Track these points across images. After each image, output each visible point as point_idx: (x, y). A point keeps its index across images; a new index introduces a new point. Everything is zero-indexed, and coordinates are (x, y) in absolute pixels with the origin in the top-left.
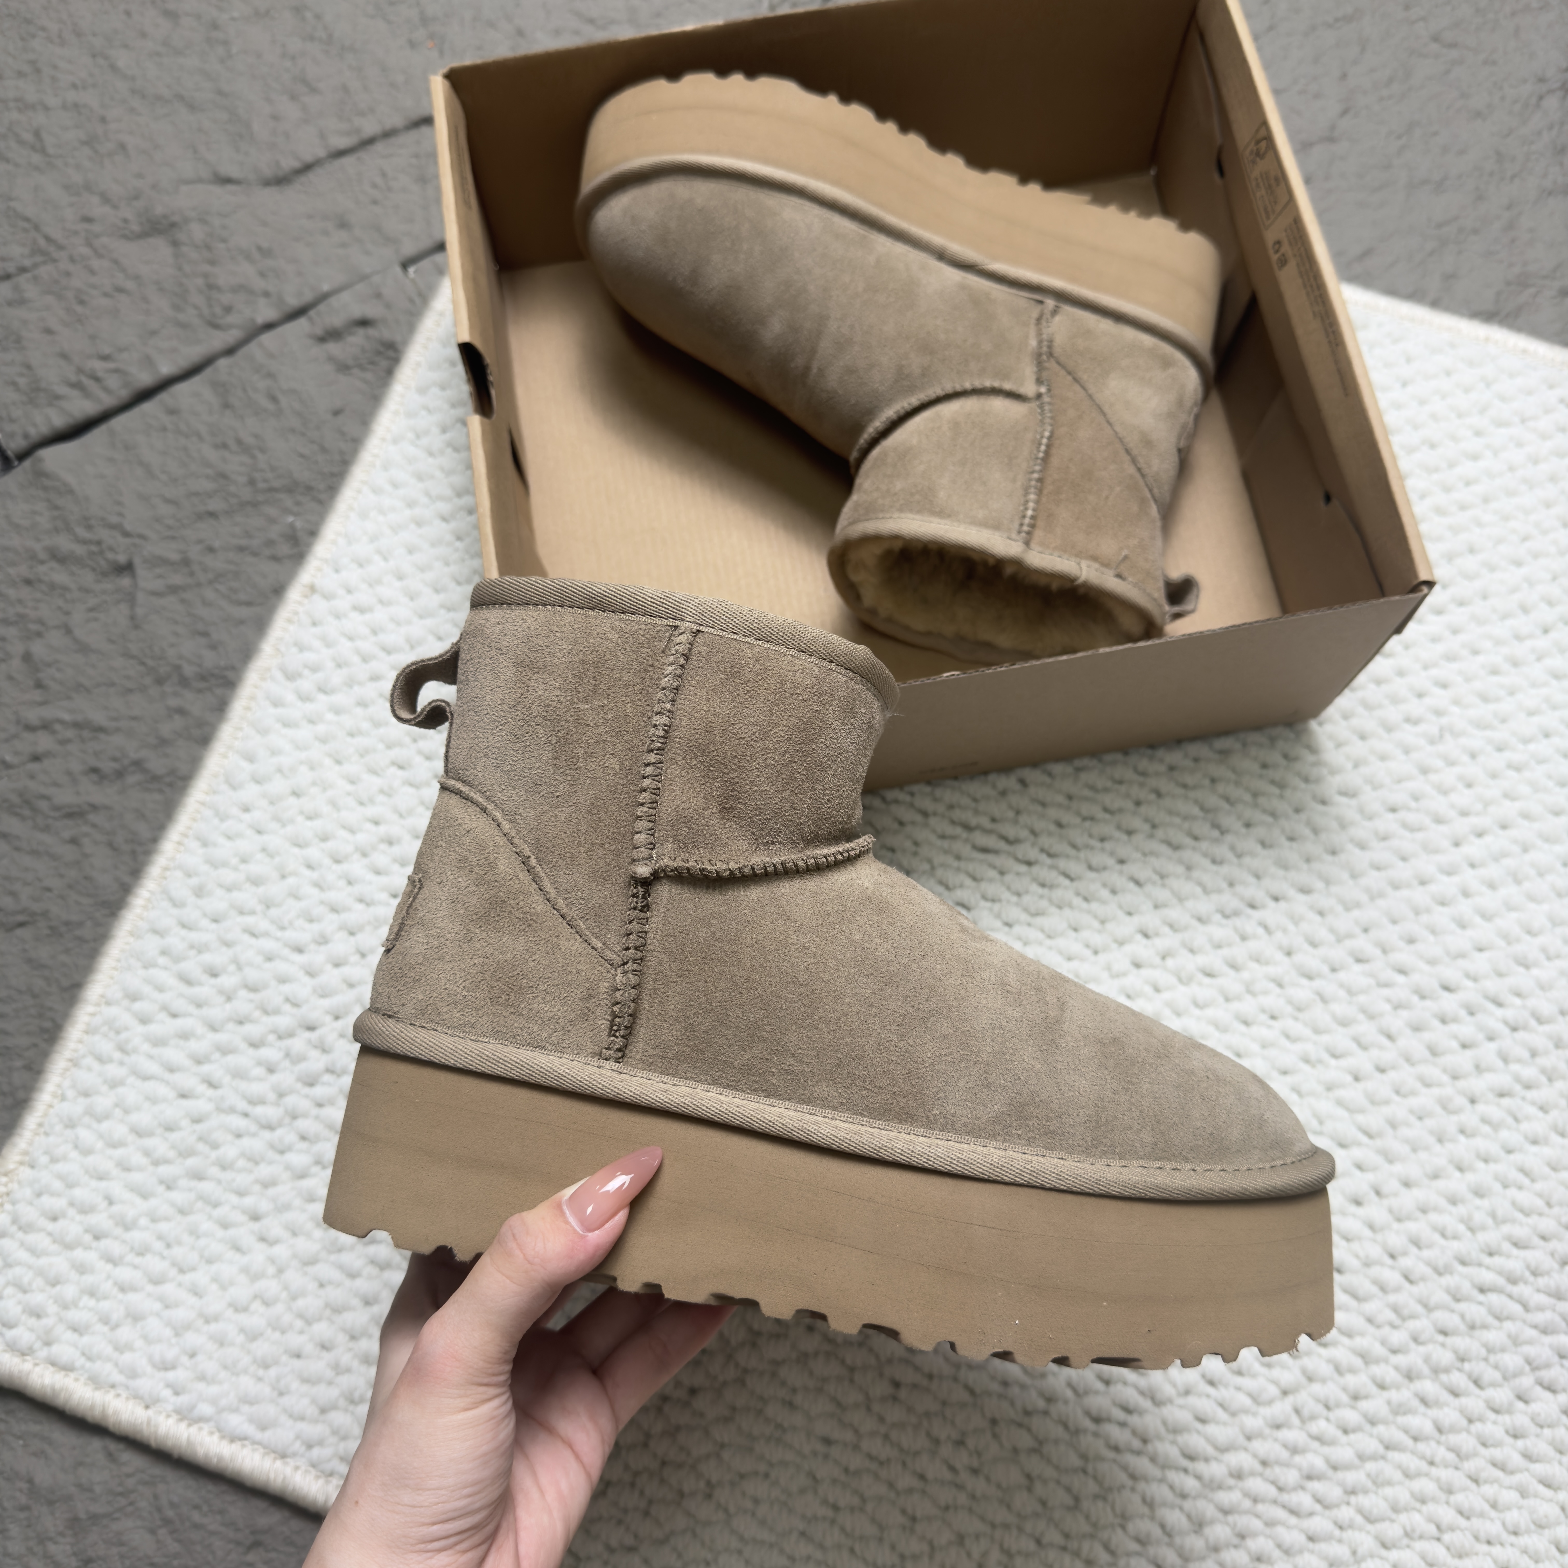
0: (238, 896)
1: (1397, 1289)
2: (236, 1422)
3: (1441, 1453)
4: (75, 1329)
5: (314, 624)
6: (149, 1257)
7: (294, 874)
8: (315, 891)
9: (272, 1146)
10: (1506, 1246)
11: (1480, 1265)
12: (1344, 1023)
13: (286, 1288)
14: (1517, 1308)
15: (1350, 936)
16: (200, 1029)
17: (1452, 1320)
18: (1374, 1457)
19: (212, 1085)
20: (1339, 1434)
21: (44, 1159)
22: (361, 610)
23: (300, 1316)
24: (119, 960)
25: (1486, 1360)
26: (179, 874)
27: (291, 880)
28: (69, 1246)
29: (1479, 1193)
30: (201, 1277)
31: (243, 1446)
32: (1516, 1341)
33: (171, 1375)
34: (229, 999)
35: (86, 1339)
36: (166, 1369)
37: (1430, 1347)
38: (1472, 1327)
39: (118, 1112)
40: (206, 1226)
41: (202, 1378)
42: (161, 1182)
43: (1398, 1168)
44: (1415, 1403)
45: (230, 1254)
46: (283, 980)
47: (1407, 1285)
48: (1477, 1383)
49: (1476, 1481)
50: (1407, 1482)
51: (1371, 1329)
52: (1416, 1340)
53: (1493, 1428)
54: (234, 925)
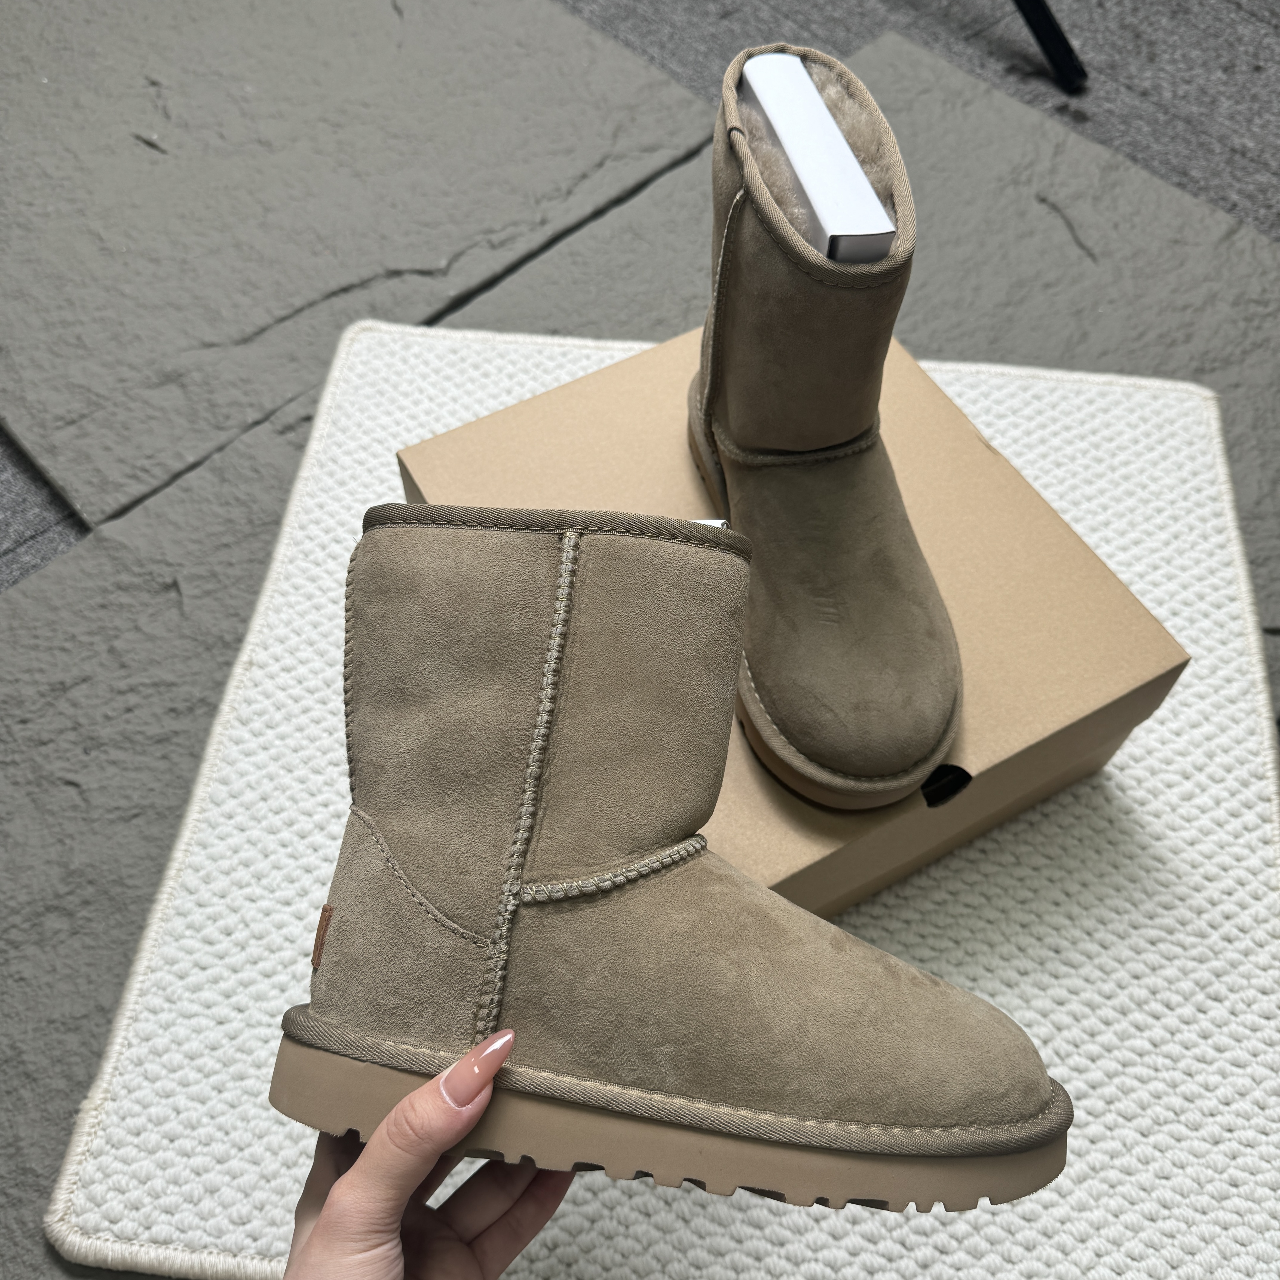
0: (236, 876)
1: (1098, 955)
3: (1161, 1061)
4: (168, 1212)
5: (256, 685)
6: (214, 1145)
7: (274, 852)
8: (291, 862)
10: (1160, 910)
11: (1146, 926)
14: (1178, 950)
16: (226, 974)
17: (1139, 968)
18: (1116, 1074)
19: (240, 1011)
20: (1089, 1063)
21: (123, 1092)
22: (287, 670)
24: (156, 940)
25: (1170, 989)
26: (190, 871)
27: (272, 857)
28: (152, 1152)
30: (257, 1150)
32: (1185, 972)
33: (248, 1227)
34: (243, 948)
35: (177, 1217)
36: (244, 1224)
37: (1131, 989)
38: (1154, 969)
39: (174, 1047)
42: (214, 1088)
44: (1133, 1030)
46: (280, 926)
47: (1103, 951)
48: (1169, 1007)
49: (1190, 1075)
50: (1145, 1087)
51: (1088, 986)
52: (1121, 987)
53: (1189, 1034)
54: (237, 897)
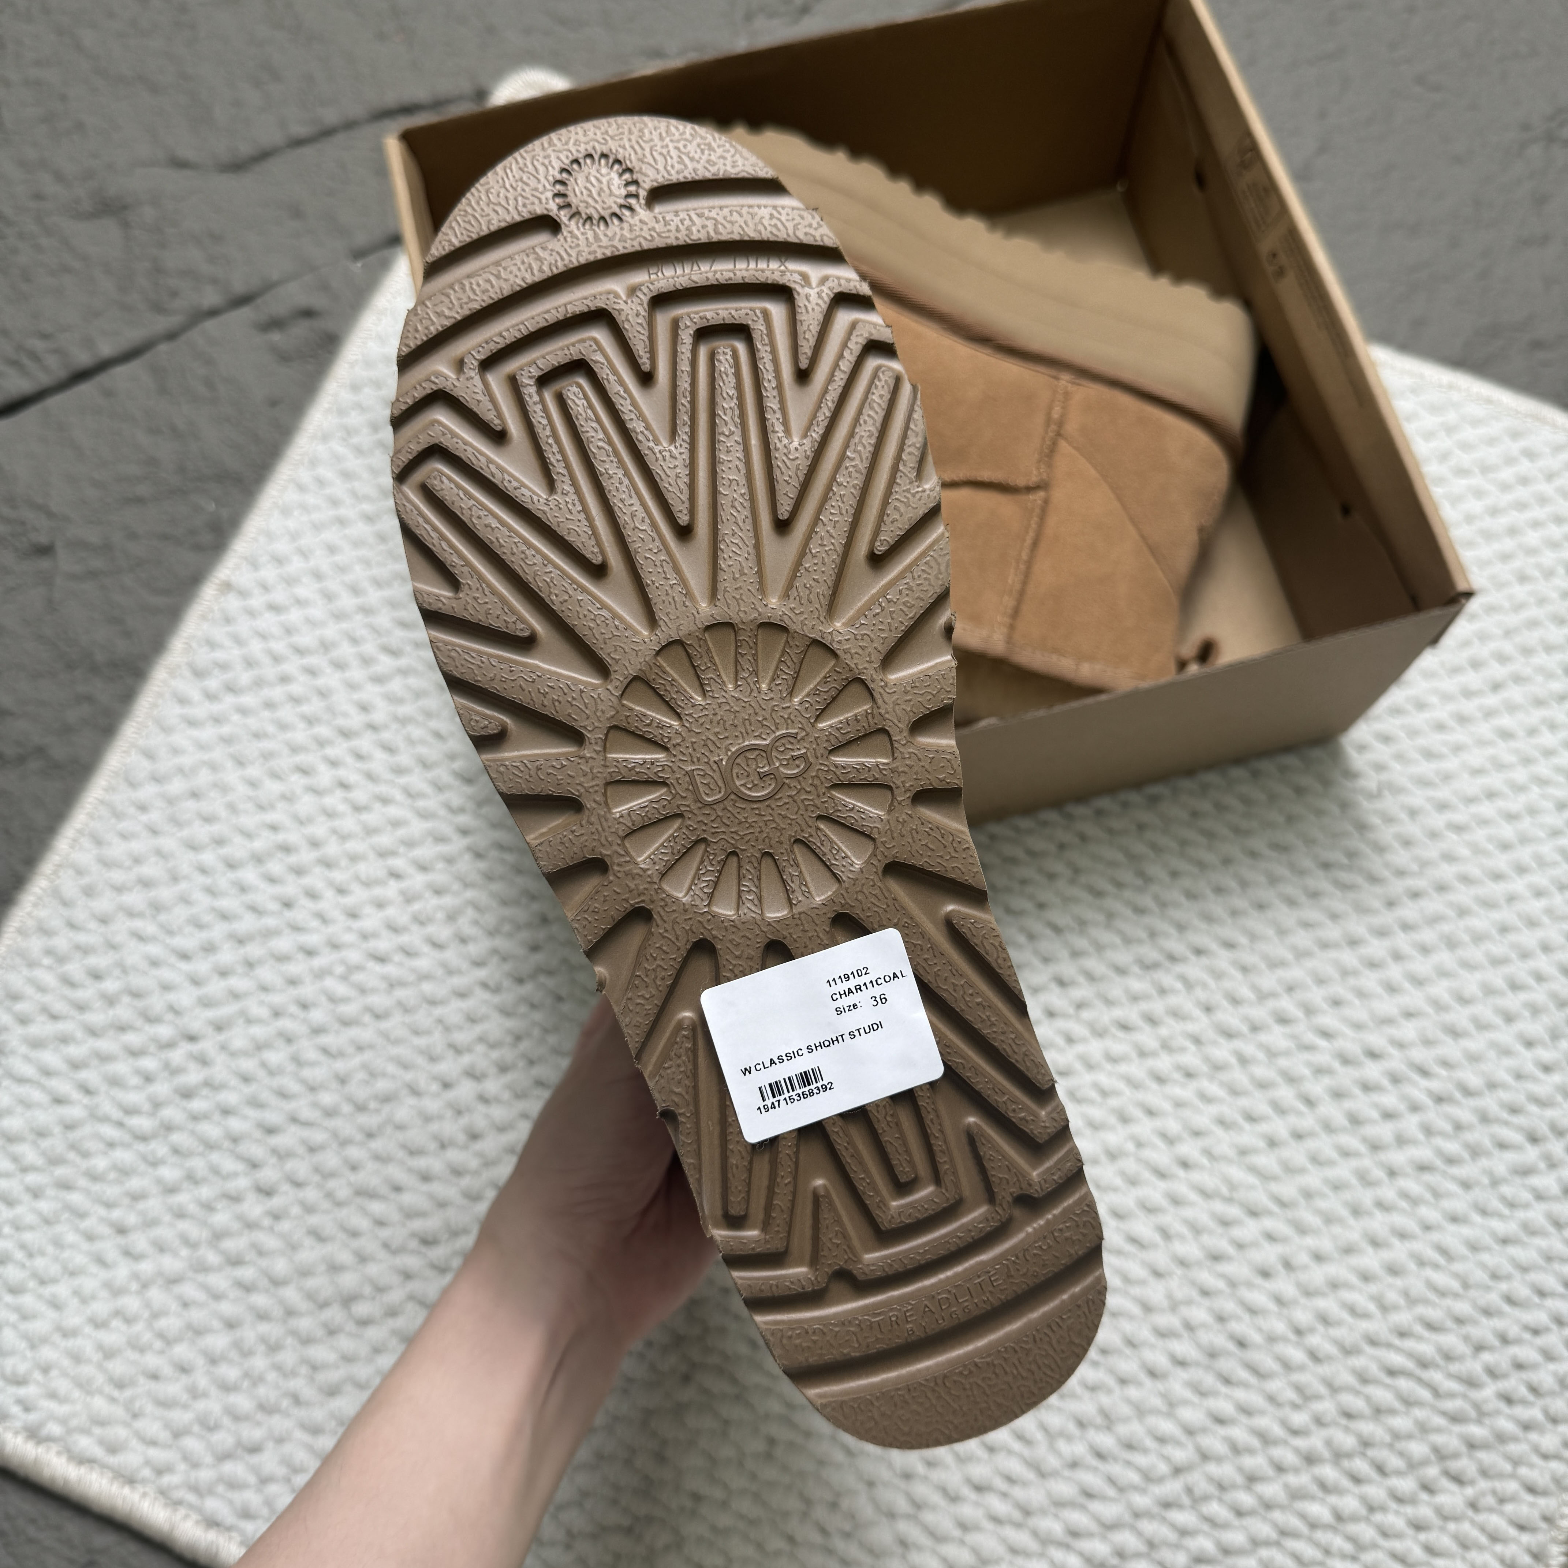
0: (127, 898)
1: (1302, 1368)
2: (85, 1444)
3: (1338, 1543)
5: (227, 622)
7: (186, 878)
8: (205, 897)
9: (144, 1158)
10: (1419, 1329)
11: (1390, 1346)
12: (1263, 1085)
13: (148, 1305)
14: (1427, 1394)
15: (1273, 995)
16: (79, 1034)
17: (1357, 1404)
18: (1267, 1543)
19: (87, 1091)
20: (1232, 1517)
22: (274, 608)
23: (161, 1336)
25: (1391, 1447)
26: (71, 872)
27: (183, 886)
29: (1394, 1270)
30: (62, 1290)
31: (92, 1469)
32: (1424, 1429)
33: (22, 1391)
34: (111, 1004)
36: (17, 1384)
37: (1333, 1430)
38: (1378, 1412)
40: (71, 1237)
41: (53, 1395)
42: (28, 1190)
43: (1310, 1241)
44: (1314, 1489)
45: (94, 1268)
46: (166, 987)
47: (1312, 1364)
48: (1381, 1470)
51: (1270, 1408)
52: (1318, 1422)
53: (1396, 1517)
54: (121, 927)
